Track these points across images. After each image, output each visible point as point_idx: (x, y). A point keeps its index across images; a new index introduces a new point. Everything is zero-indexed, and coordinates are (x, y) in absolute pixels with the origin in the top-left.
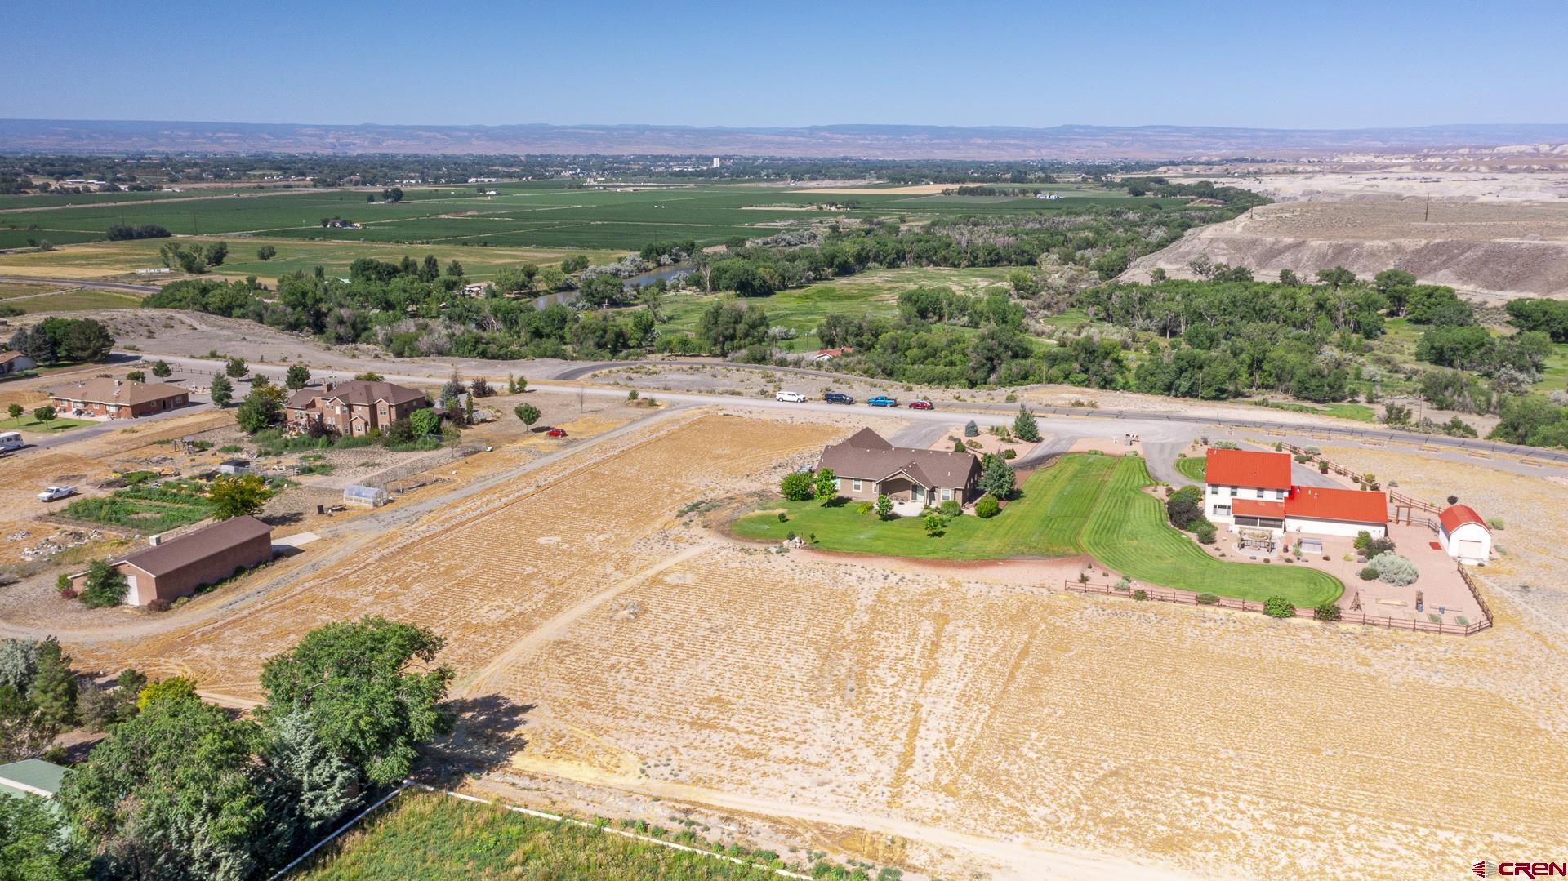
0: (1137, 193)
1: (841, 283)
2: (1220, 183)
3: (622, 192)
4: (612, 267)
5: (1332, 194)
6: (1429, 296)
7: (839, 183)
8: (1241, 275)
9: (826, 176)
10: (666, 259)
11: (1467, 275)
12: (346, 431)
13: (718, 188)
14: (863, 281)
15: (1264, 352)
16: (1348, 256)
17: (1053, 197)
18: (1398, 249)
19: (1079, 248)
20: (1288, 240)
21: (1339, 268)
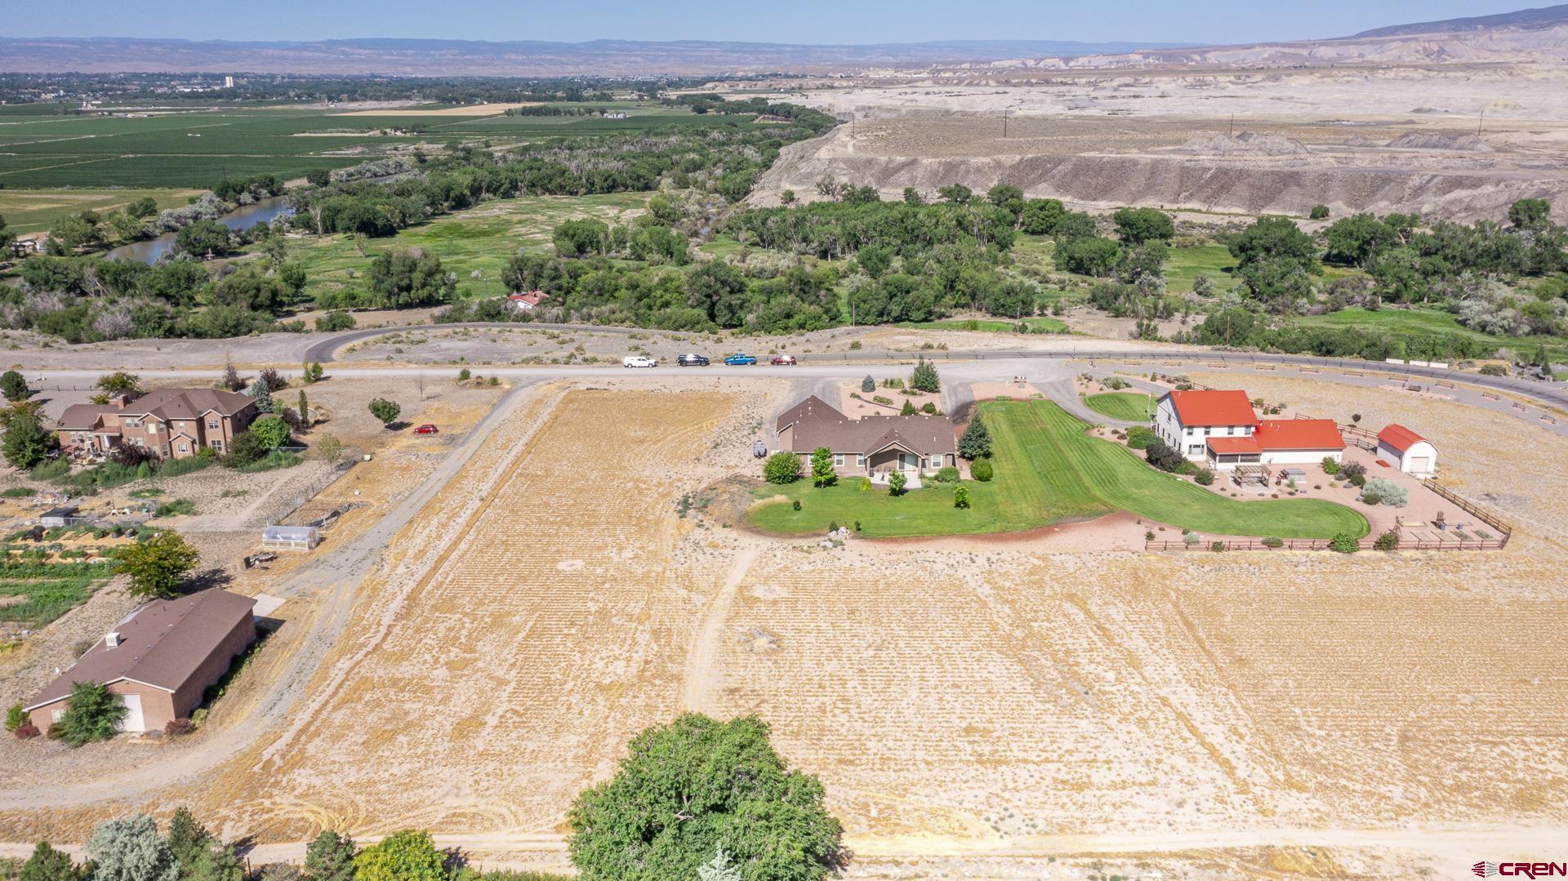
0: (701, 110)
1: (461, 216)
2: (774, 100)
3: (133, 119)
4: (187, 210)
5: (889, 110)
6: (1042, 208)
7: (385, 104)
8: (868, 196)
9: (365, 97)
10: (246, 197)
11: (1063, 186)
12: (165, 453)
13: (246, 112)
14: (485, 214)
15: (957, 272)
16: (957, 173)
17: (621, 116)
18: (999, 165)
19: (687, 171)
20: (900, 159)
21: (957, 185)
